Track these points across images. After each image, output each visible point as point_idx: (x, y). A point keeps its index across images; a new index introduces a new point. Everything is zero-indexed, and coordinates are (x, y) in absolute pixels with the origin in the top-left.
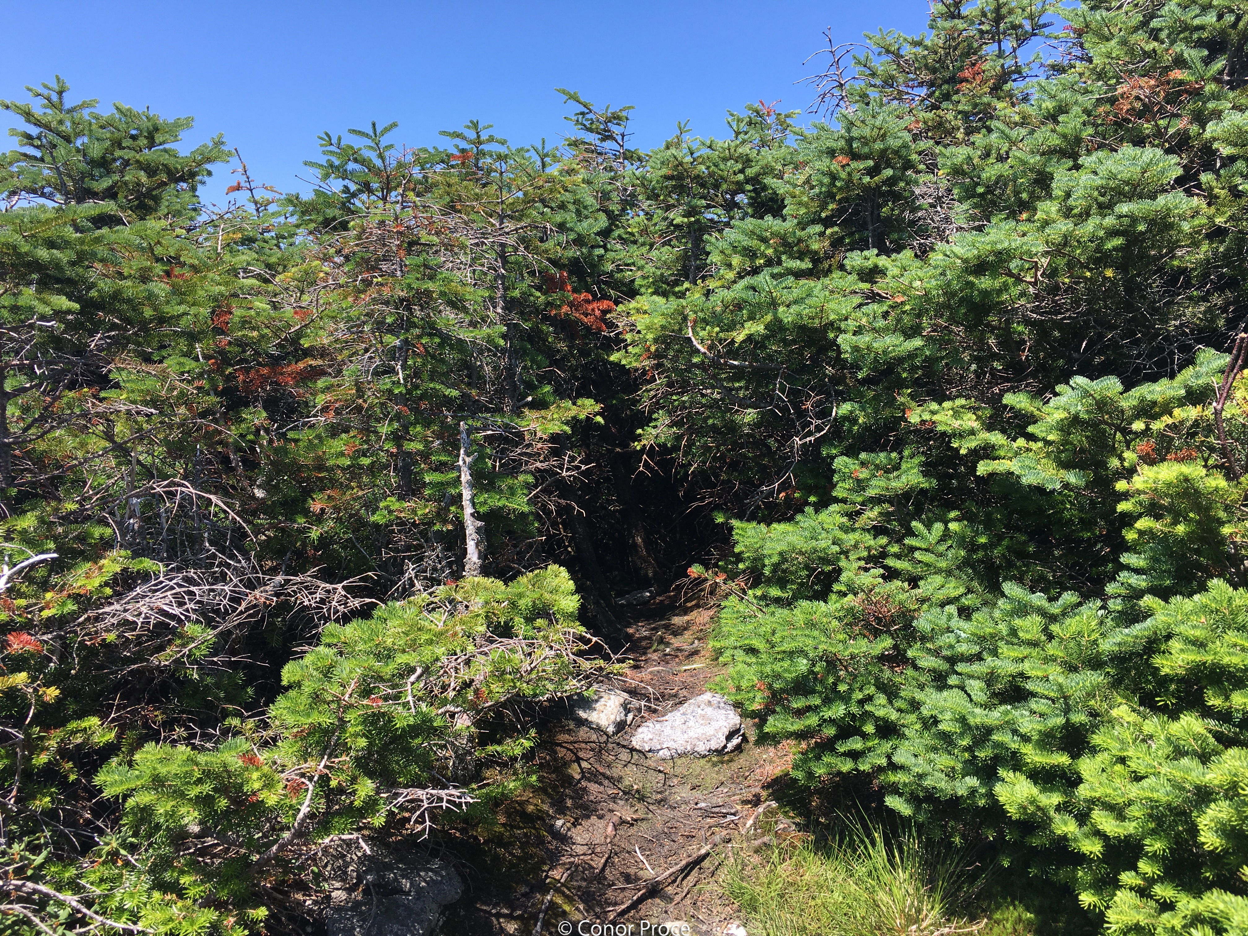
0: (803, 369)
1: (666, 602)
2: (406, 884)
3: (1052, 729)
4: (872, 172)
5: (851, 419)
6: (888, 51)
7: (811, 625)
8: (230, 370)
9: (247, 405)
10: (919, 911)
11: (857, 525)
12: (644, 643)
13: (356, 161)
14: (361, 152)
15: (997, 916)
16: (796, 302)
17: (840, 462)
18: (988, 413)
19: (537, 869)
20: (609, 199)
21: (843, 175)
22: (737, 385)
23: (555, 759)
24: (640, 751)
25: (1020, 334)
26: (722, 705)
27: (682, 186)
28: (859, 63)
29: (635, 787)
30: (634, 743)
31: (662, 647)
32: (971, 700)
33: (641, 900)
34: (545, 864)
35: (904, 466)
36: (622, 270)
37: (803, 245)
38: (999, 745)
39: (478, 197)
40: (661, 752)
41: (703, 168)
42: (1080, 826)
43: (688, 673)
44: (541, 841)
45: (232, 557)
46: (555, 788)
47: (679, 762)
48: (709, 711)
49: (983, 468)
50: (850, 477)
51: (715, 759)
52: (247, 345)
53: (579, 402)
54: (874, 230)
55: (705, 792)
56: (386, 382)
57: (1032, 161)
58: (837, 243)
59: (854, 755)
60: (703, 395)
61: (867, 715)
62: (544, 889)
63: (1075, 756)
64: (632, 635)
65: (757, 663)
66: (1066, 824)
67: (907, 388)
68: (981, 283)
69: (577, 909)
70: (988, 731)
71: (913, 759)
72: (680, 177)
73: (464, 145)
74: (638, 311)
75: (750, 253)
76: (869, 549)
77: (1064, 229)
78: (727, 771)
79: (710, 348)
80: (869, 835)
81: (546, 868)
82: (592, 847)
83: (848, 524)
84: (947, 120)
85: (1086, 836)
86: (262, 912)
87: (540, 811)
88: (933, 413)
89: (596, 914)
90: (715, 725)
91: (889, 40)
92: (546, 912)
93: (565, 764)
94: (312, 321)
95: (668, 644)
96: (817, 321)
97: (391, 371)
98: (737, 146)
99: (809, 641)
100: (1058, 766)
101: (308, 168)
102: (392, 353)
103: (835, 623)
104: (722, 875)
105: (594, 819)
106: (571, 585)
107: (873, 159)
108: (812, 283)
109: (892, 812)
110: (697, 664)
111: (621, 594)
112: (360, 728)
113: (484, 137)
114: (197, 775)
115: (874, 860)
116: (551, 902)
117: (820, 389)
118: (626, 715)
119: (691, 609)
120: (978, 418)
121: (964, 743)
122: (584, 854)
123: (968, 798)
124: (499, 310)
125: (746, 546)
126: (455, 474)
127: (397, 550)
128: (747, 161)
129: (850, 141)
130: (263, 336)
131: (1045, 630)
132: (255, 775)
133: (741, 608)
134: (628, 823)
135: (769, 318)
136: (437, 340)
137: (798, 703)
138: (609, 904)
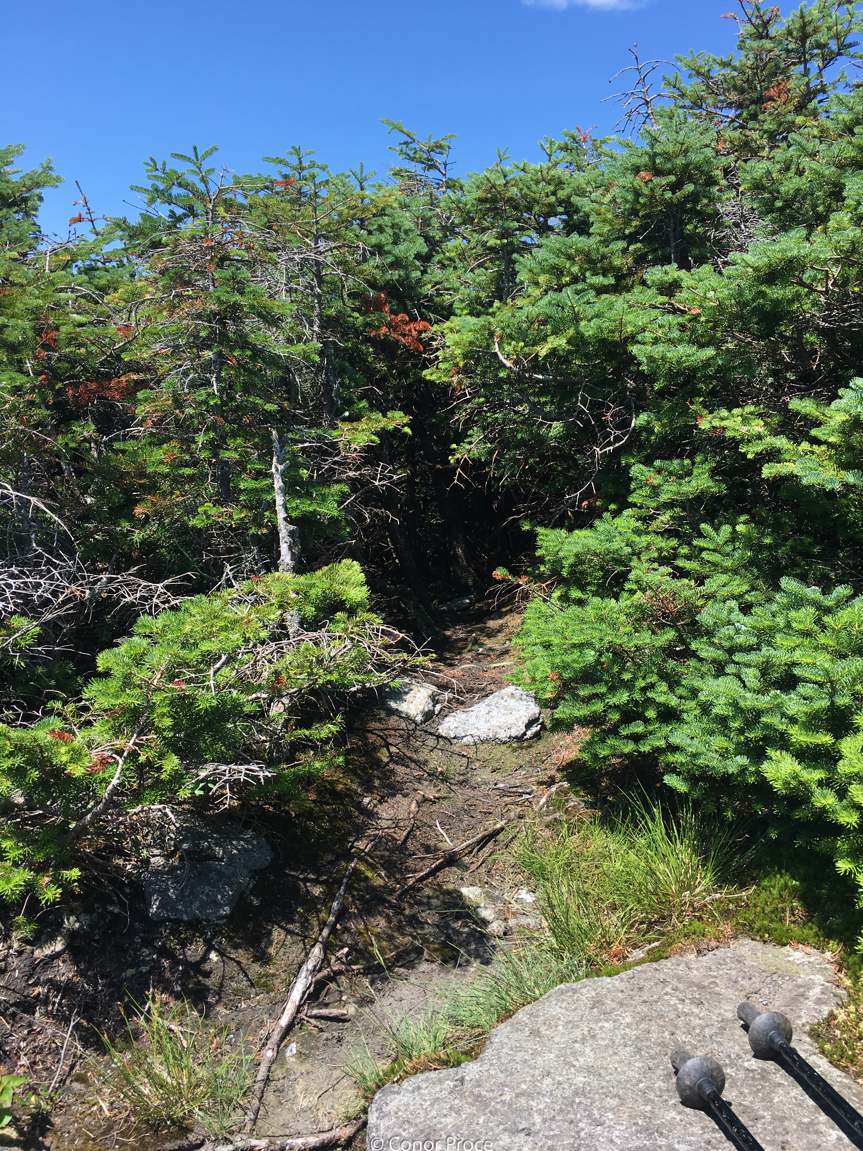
0: (604, 382)
1: (485, 608)
2: (219, 852)
3: (817, 711)
4: (675, 187)
5: (648, 429)
6: (698, 73)
7: (601, 619)
8: (60, 385)
9: (78, 419)
10: (694, 877)
11: (650, 529)
12: (460, 644)
13: (180, 185)
14: (185, 176)
15: (765, 883)
16: (597, 316)
17: (637, 470)
18: (776, 420)
19: (343, 840)
20: (429, 225)
21: (646, 191)
22: (543, 399)
23: (366, 745)
24: (446, 738)
25: (812, 344)
26: (524, 697)
27: (496, 208)
28: (669, 84)
29: (440, 769)
30: (440, 731)
31: (476, 647)
32: (745, 686)
33: (439, 868)
34: (351, 836)
35: (695, 472)
36: (442, 295)
37: (606, 262)
38: (767, 727)
39: (295, 218)
40: (465, 739)
41: (515, 189)
42: (841, 800)
43: (497, 670)
44: (348, 816)
45: (59, 557)
46: (364, 769)
47: (481, 747)
48: (512, 702)
49: (768, 471)
50: (646, 485)
51: (514, 745)
52: (76, 362)
53: (389, 414)
54: (676, 247)
55: (504, 774)
56: (201, 394)
57: (827, 172)
58: (640, 260)
59: (636, 738)
60: (516, 413)
61: (650, 702)
62: (349, 858)
63: (838, 736)
64: (450, 637)
65: (549, 656)
66: (825, 797)
67: (700, 396)
68: (773, 293)
69: (379, 875)
70: (759, 713)
71: (689, 741)
72: (494, 200)
73: (287, 171)
74: (452, 330)
75: (557, 271)
76: (660, 550)
77: (851, 235)
78: (526, 756)
79: (516, 362)
80: (649, 811)
81: (352, 839)
82: (396, 823)
83: (642, 528)
84: (752, 140)
85: (845, 808)
86: (75, 873)
87: (349, 789)
88: (722, 419)
89: (396, 880)
90: (516, 714)
91: (700, 62)
92: (349, 878)
93: (375, 748)
94: (135, 337)
95: (481, 645)
96: (617, 334)
97: (208, 383)
98: (549, 169)
99: (596, 634)
100: (823, 745)
101: (134, 192)
102: (207, 367)
103: (623, 618)
104: (515, 846)
105: (399, 797)
106: (362, 577)
107: (675, 175)
108: (613, 298)
109: (671, 790)
110: (507, 662)
111: (442, 602)
112: (167, 709)
113: (305, 164)
114: (9, 748)
115: (653, 833)
116: (355, 869)
117: (620, 400)
118: (434, 706)
119: (506, 613)
120: (766, 424)
121: (736, 725)
122: (388, 828)
123: (738, 775)
124: (316, 329)
125: (546, 550)
126: (268, 481)
127: (217, 552)
128: (560, 183)
129: (653, 157)
130: (90, 353)
131: (818, 621)
132: (63, 750)
133: (544, 608)
134: (430, 800)
135: (571, 332)
136: (249, 353)
137: (584, 692)
138: (409, 872)
